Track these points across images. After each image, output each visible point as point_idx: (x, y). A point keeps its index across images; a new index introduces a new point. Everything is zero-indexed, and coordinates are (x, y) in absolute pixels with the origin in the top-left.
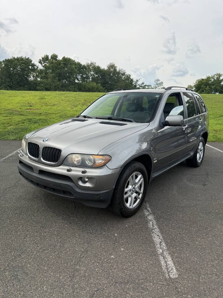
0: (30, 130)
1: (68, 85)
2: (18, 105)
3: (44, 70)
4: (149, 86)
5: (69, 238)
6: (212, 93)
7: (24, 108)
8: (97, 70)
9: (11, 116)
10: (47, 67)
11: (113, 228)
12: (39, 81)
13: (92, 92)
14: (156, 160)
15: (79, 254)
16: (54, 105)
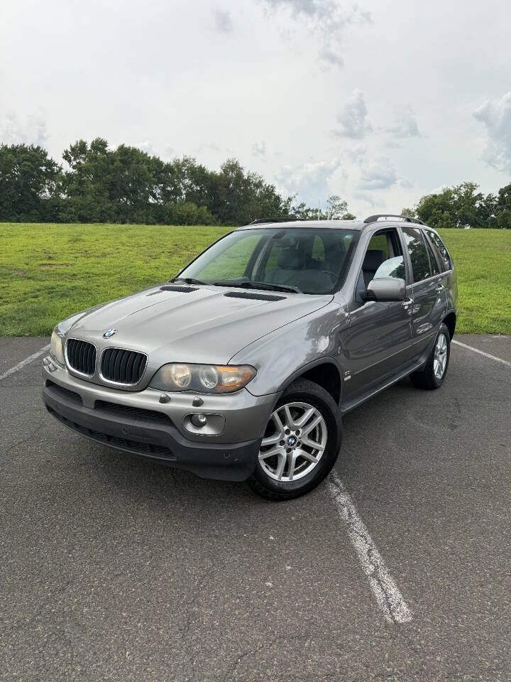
0: (51, 312)
1: (131, 210)
2: (20, 255)
3: (75, 175)
4: (317, 211)
5: (168, 548)
6: (456, 228)
7: (35, 263)
8: (199, 175)
9: (6, 281)
10: (83, 169)
11: (264, 523)
12: (64, 200)
13: (189, 225)
14: (348, 375)
15: (195, 580)
16: (104, 255)
